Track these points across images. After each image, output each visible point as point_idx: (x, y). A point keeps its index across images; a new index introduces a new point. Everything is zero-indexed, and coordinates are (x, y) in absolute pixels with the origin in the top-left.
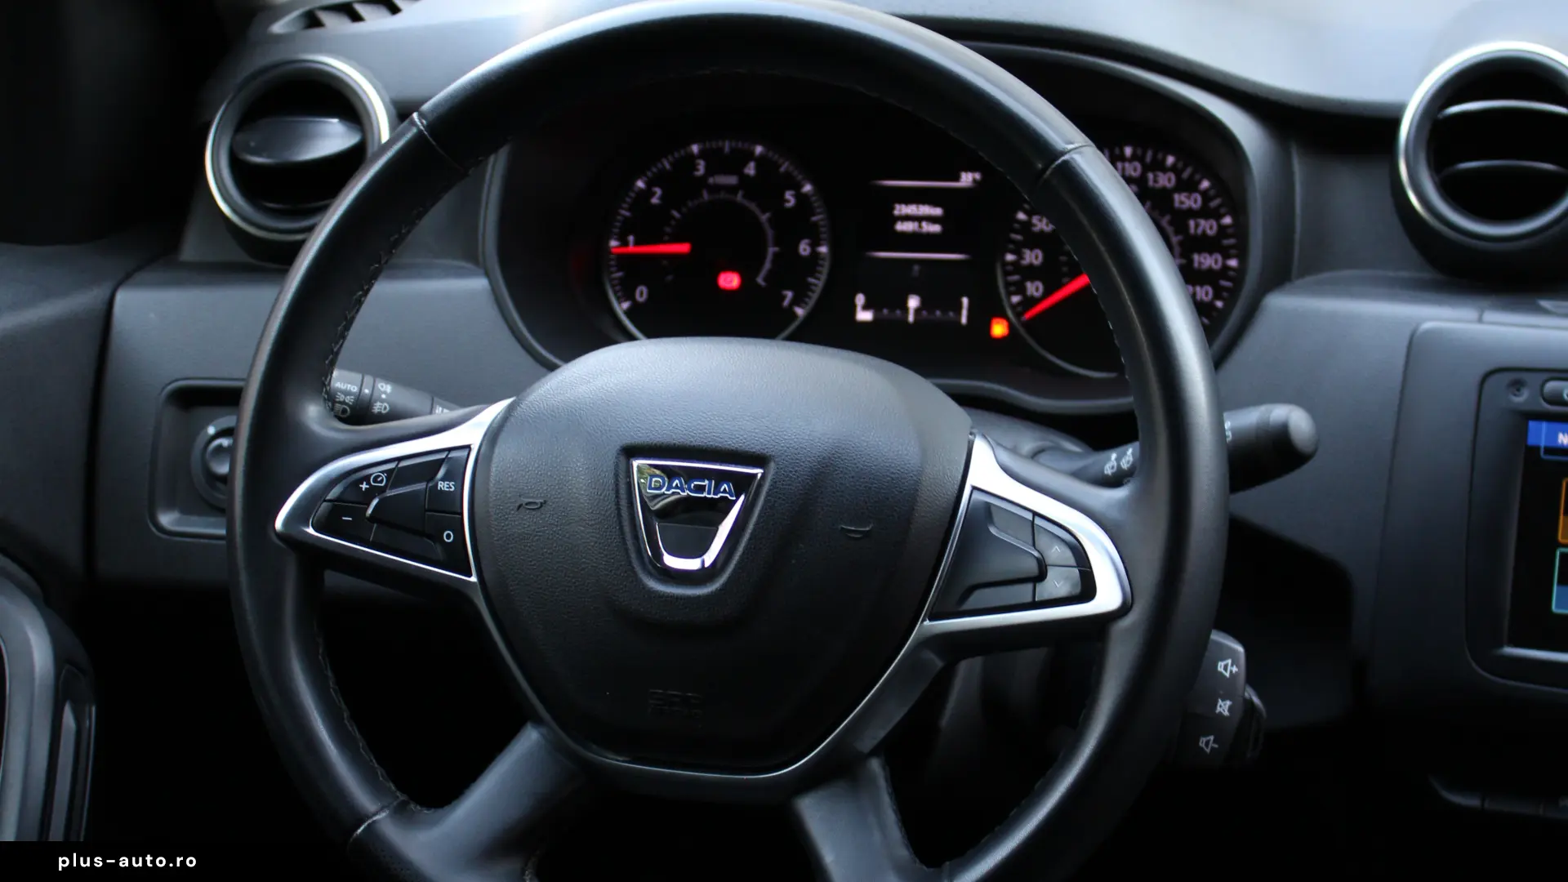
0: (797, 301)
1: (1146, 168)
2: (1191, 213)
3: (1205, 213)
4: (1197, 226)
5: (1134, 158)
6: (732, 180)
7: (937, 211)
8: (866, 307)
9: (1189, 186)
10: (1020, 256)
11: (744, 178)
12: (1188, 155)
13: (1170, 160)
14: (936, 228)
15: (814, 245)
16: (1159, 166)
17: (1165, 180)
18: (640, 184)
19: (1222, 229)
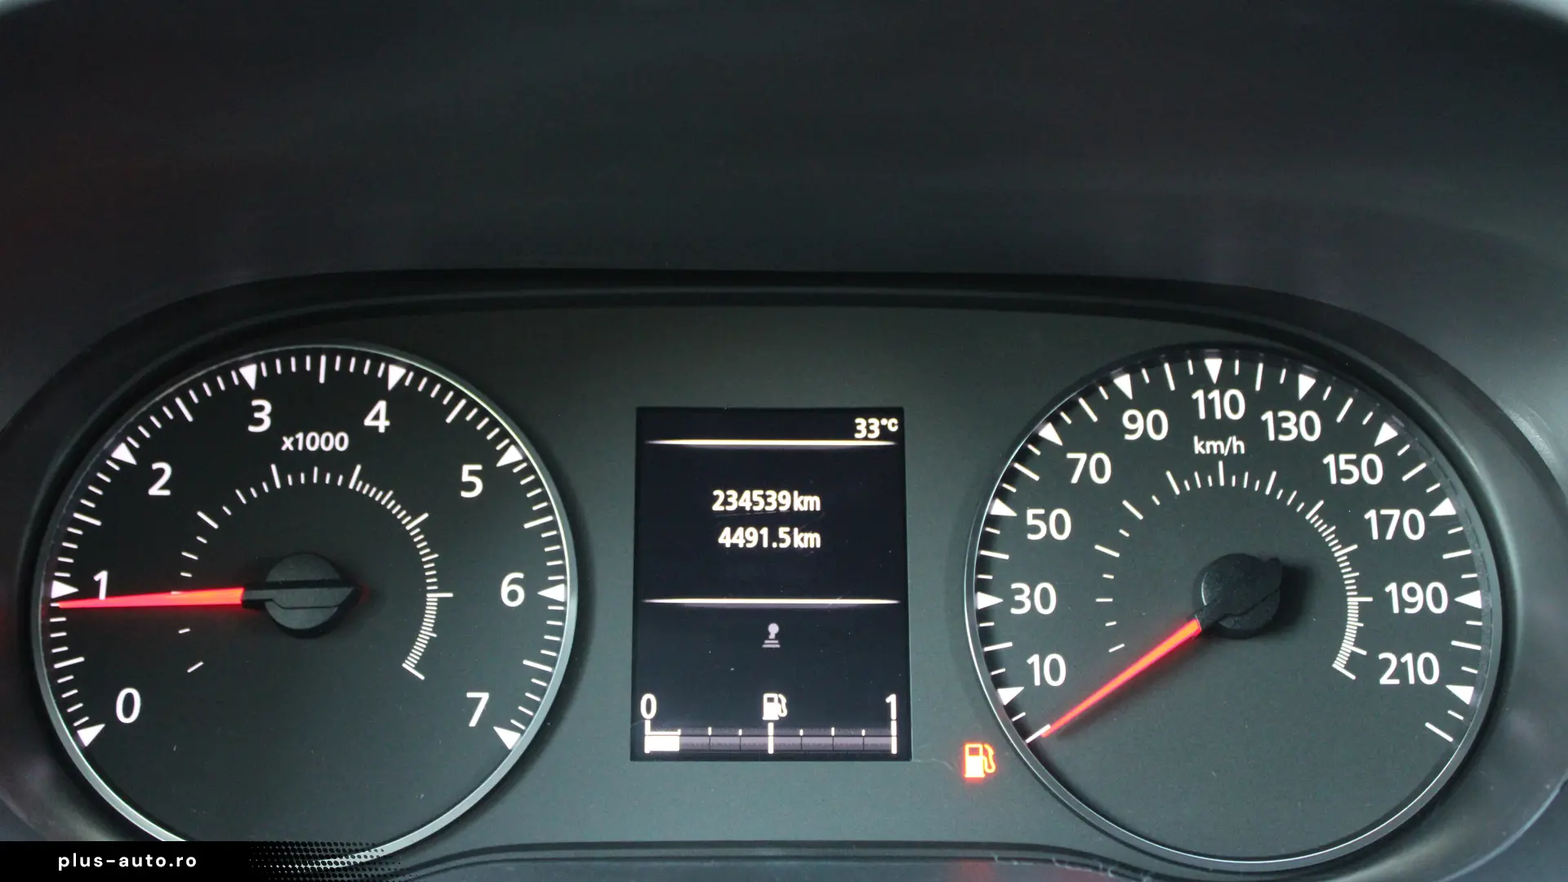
0: (498, 714)
1: (1256, 404)
2: (1363, 495)
3: (1393, 493)
4: (1384, 522)
5: (1226, 381)
6: (337, 442)
7: (811, 503)
8: (657, 724)
9: (1356, 439)
10: (1010, 600)
11: (363, 438)
13: (1306, 383)
14: (810, 540)
15: (533, 584)
16: (1285, 398)
17: (1301, 427)
18: (123, 453)
19: (1437, 526)
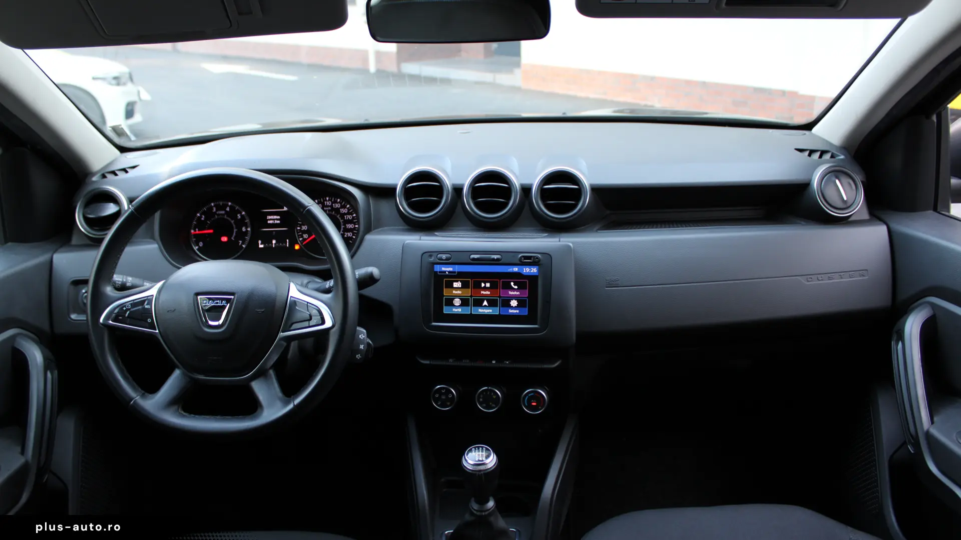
0: (243, 244)
1: (332, 203)
2: (345, 214)
3: (349, 213)
4: (347, 217)
5: (329, 200)
6: (223, 212)
7: (279, 217)
8: (261, 244)
9: (344, 207)
10: (301, 228)
11: (226, 211)
12: (343, 199)
13: (339, 200)
14: (279, 222)
15: (246, 228)
16: (336, 202)
17: (337, 206)
18: (198, 215)
19: (353, 217)
